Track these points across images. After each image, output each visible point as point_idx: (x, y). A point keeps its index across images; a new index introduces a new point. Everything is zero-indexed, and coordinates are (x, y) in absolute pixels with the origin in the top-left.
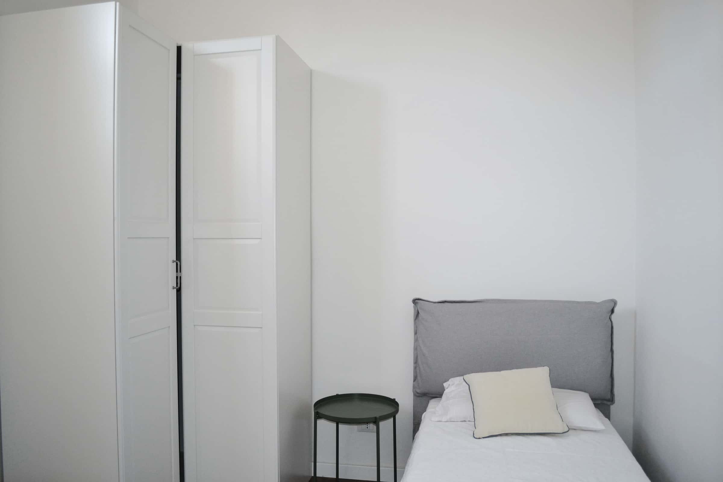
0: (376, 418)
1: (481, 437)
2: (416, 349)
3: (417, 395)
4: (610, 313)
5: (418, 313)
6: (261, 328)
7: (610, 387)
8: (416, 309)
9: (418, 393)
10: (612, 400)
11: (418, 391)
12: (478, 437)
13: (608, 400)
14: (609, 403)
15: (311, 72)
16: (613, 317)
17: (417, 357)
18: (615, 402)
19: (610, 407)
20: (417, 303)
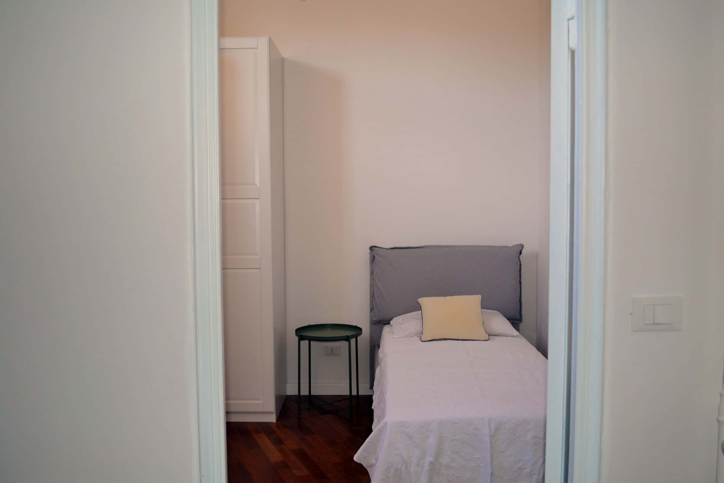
0: (348, 336)
1: (426, 340)
2: (372, 286)
3: (374, 322)
4: (519, 254)
5: (374, 257)
6: (260, 269)
7: (519, 310)
8: (373, 255)
9: (374, 321)
10: (520, 320)
11: (375, 319)
12: (424, 340)
13: (517, 320)
14: (518, 322)
15: (283, 60)
16: (521, 257)
17: (373, 293)
18: (523, 321)
19: (519, 325)
20: (373, 250)
